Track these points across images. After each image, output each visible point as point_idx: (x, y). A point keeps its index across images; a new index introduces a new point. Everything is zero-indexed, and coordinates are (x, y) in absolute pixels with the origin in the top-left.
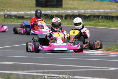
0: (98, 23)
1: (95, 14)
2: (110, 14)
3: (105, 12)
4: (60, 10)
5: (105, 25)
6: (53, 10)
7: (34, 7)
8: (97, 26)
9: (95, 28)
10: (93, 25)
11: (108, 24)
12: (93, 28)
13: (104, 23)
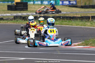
0: (63, 23)
1: (56, 15)
2: (67, 15)
3: (63, 14)
4: (28, 13)
5: (68, 24)
6: (23, 13)
7: (6, 11)
8: (62, 25)
9: (61, 26)
10: (59, 24)
11: (70, 23)
12: (59, 26)
13: (67, 22)
